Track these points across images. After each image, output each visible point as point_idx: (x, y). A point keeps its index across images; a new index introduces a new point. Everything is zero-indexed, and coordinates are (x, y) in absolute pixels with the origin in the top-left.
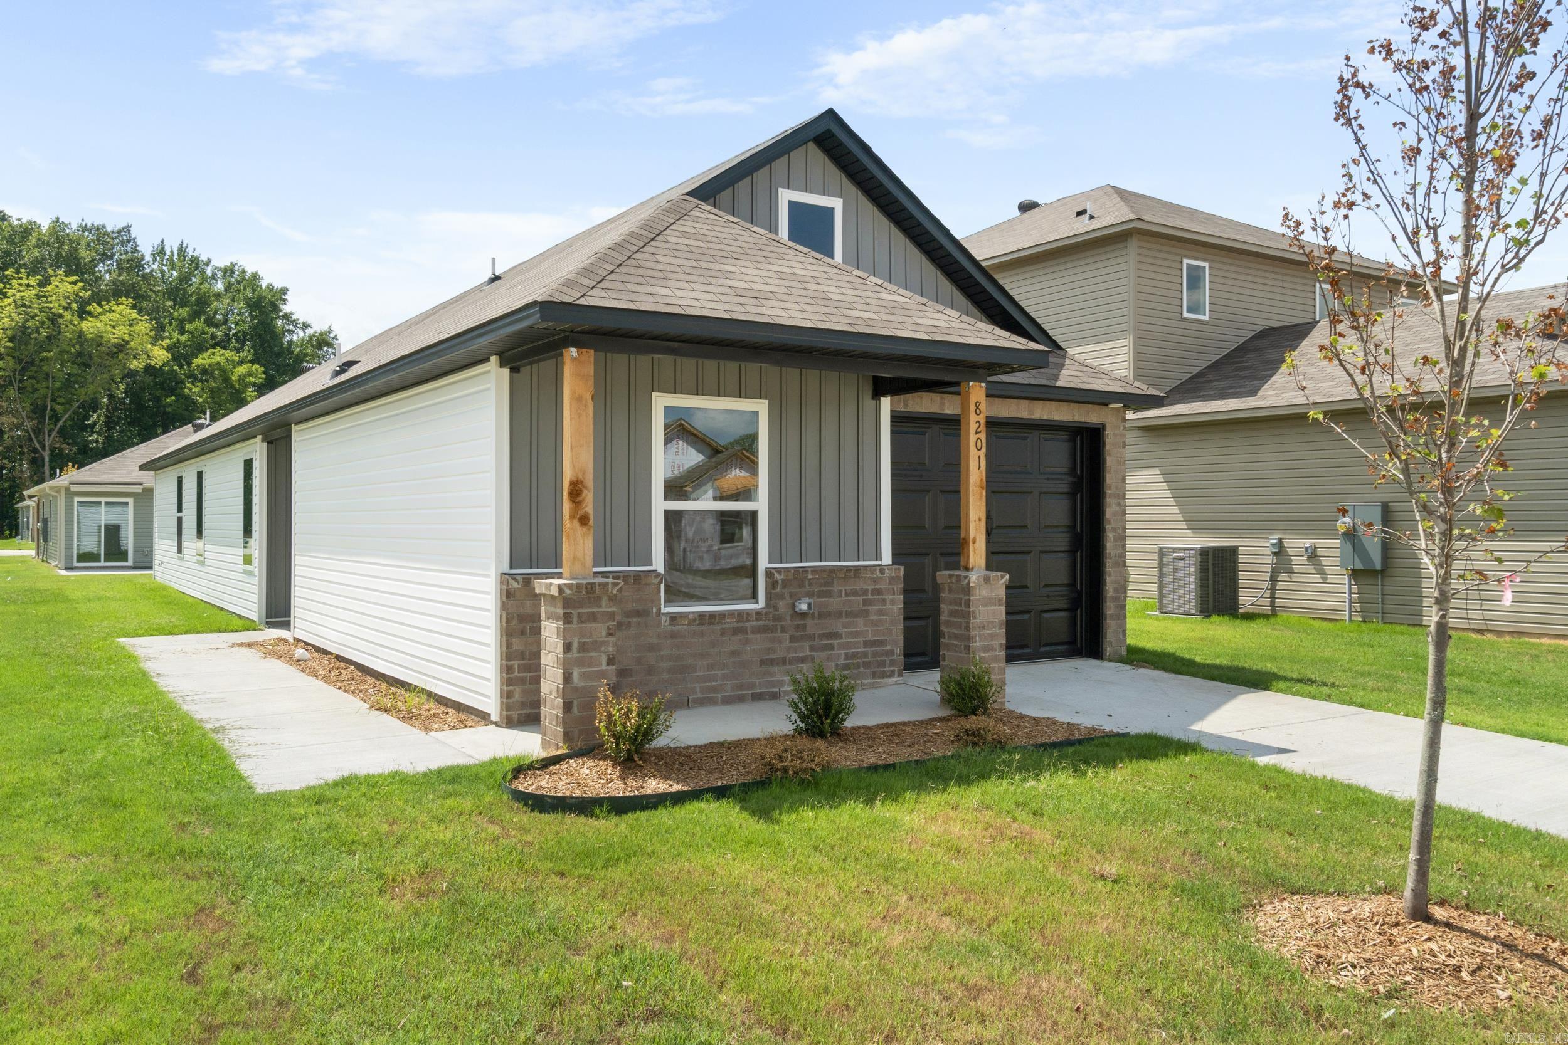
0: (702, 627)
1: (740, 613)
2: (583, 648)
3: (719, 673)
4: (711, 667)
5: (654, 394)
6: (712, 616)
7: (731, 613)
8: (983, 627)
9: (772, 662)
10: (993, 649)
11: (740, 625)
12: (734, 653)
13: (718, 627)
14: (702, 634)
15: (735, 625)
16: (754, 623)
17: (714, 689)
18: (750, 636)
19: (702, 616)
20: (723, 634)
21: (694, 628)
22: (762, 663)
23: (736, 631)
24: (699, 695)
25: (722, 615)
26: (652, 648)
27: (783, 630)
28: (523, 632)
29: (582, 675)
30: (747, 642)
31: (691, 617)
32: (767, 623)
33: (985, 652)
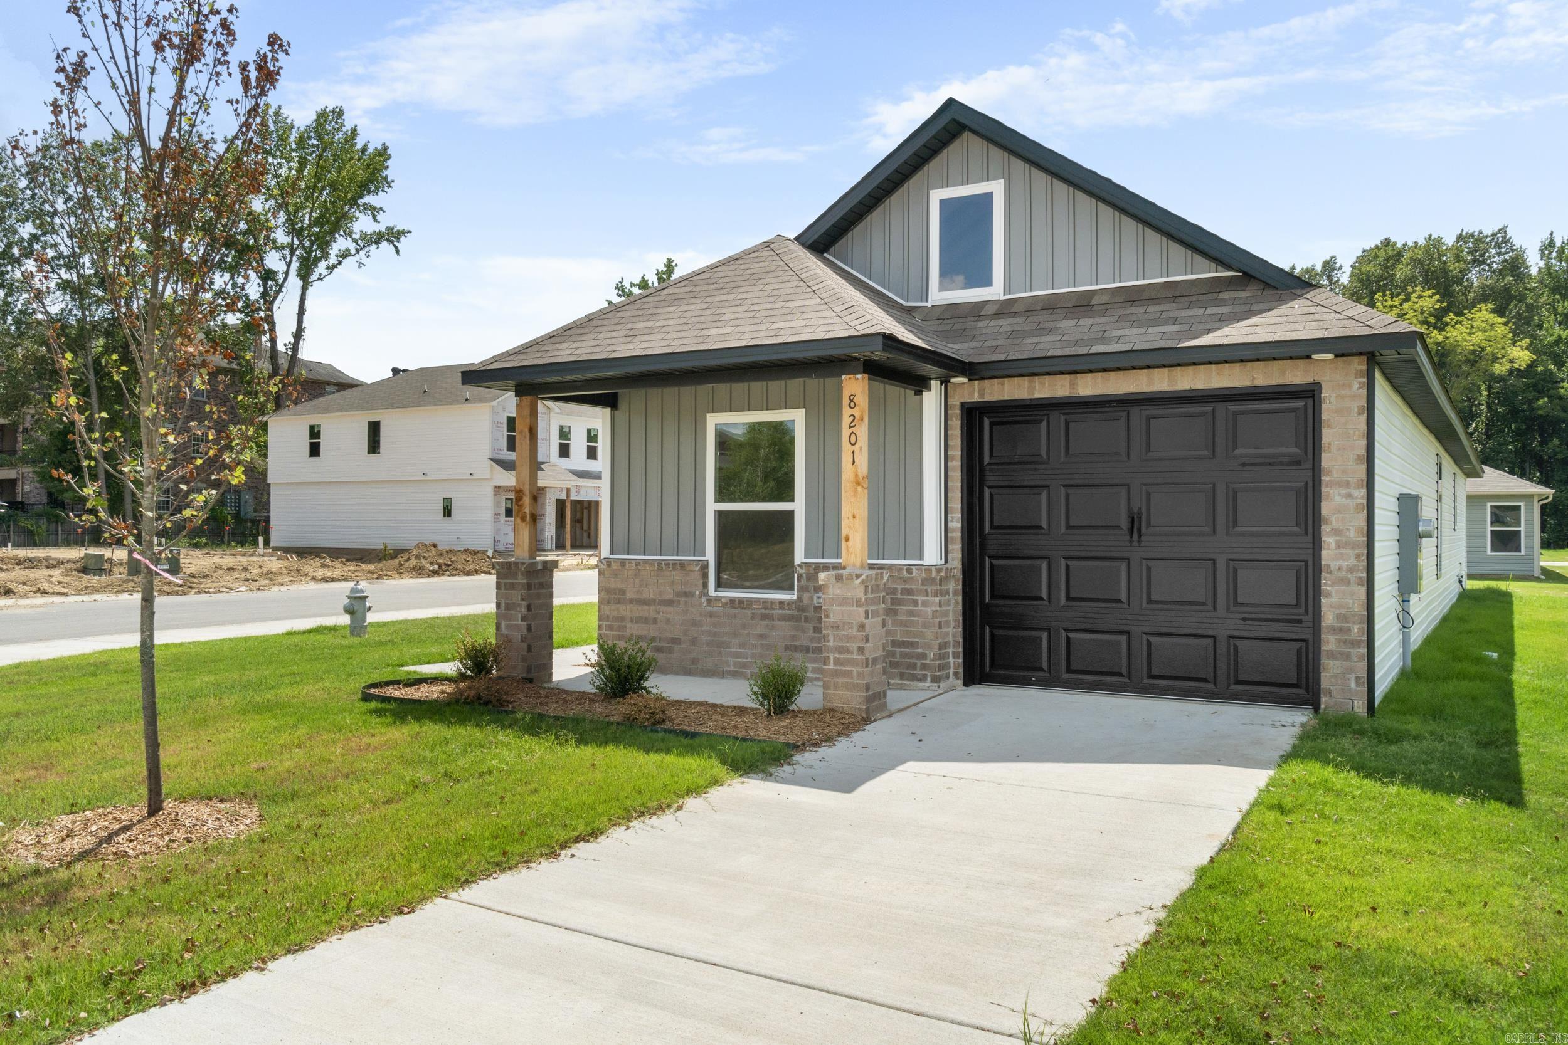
0: (734, 611)
1: (765, 602)
3: (749, 651)
4: (743, 645)
5: (708, 415)
6: (741, 601)
7: (757, 601)
8: (838, 627)
9: (796, 649)
10: (848, 651)
11: (767, 612)
12: (761, 636)
13: (748, 612)
14: (735, 616)
15: (763, 611)
16: (780, 611)
17: (744, 666)
18: (776, 623)
19: (732, 601)
20: (753, 618)
21: (728, 610)
22: (787, 648)
23: (764, 617)
24: (732, 668)
25: (750, 601)
26: (695, 623)
27: (807, 620)
28: (609, 602)
30: (773, 628)
31: (723, 600)
32: (791, 612)
33: (840, 652)
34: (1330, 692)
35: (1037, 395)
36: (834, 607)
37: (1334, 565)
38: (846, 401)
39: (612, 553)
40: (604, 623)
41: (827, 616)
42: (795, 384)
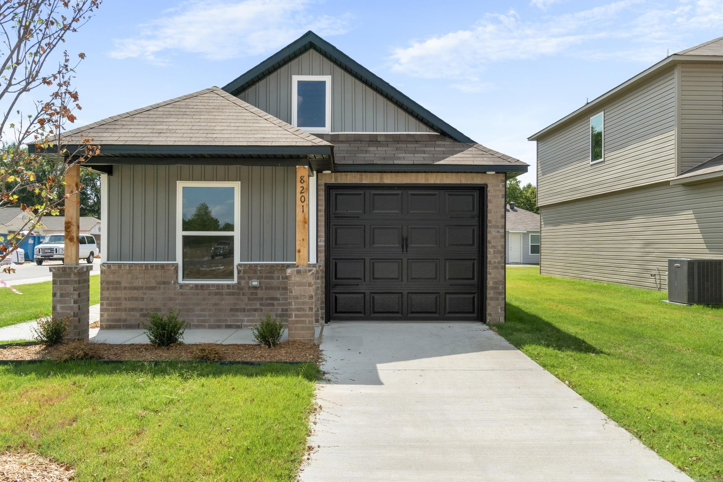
0: (197, 291)
1: (218, 286)
2: (62, 295)
3: (207, 313)
4: (203, 310)
5: (178, 182)
6: (202, 286)
7: (213, 285)
8: (297, 298)
9: (237, 310)
10: (304, 310)
11: (219, 291)
12: (215, 304)
13: (207, 291)
14: (198, 294)
15: (216, 291)
16: (227, 290)
17: (204, 321)
18: (225, 297)
19: (196, 286)
20: (209, 295)
21: (194, 291)
22: (231, 310)
23: (216, 294)
24: (196, 323)
25: (208, 286)
26: (171, 299)
27: (244, 294)
28: (108, 289)
29: (62, 308)
30: (222, 300)
31: (191, 286)
32: (234, 291)
33: (298, 311)
34: (490, 315)
35: (364, 182)
36: (295, 287)
37: (493, 261)
38: (298, 179)
39: (108, 260)
40: (105, 302)
41: (291, 292)
42: (233, 168)
